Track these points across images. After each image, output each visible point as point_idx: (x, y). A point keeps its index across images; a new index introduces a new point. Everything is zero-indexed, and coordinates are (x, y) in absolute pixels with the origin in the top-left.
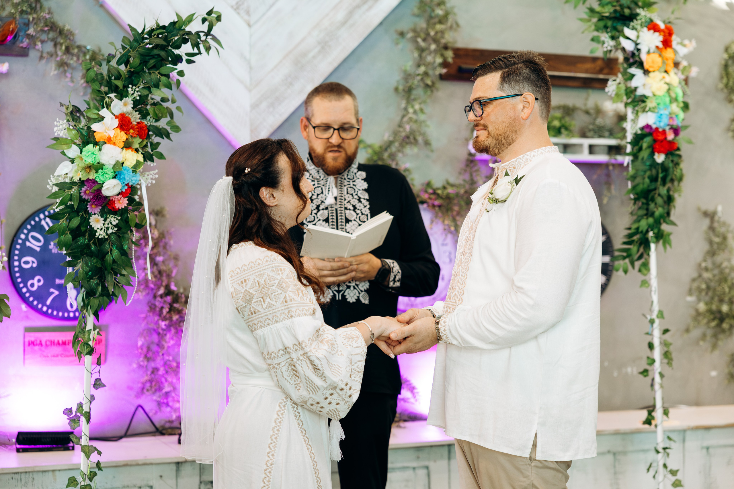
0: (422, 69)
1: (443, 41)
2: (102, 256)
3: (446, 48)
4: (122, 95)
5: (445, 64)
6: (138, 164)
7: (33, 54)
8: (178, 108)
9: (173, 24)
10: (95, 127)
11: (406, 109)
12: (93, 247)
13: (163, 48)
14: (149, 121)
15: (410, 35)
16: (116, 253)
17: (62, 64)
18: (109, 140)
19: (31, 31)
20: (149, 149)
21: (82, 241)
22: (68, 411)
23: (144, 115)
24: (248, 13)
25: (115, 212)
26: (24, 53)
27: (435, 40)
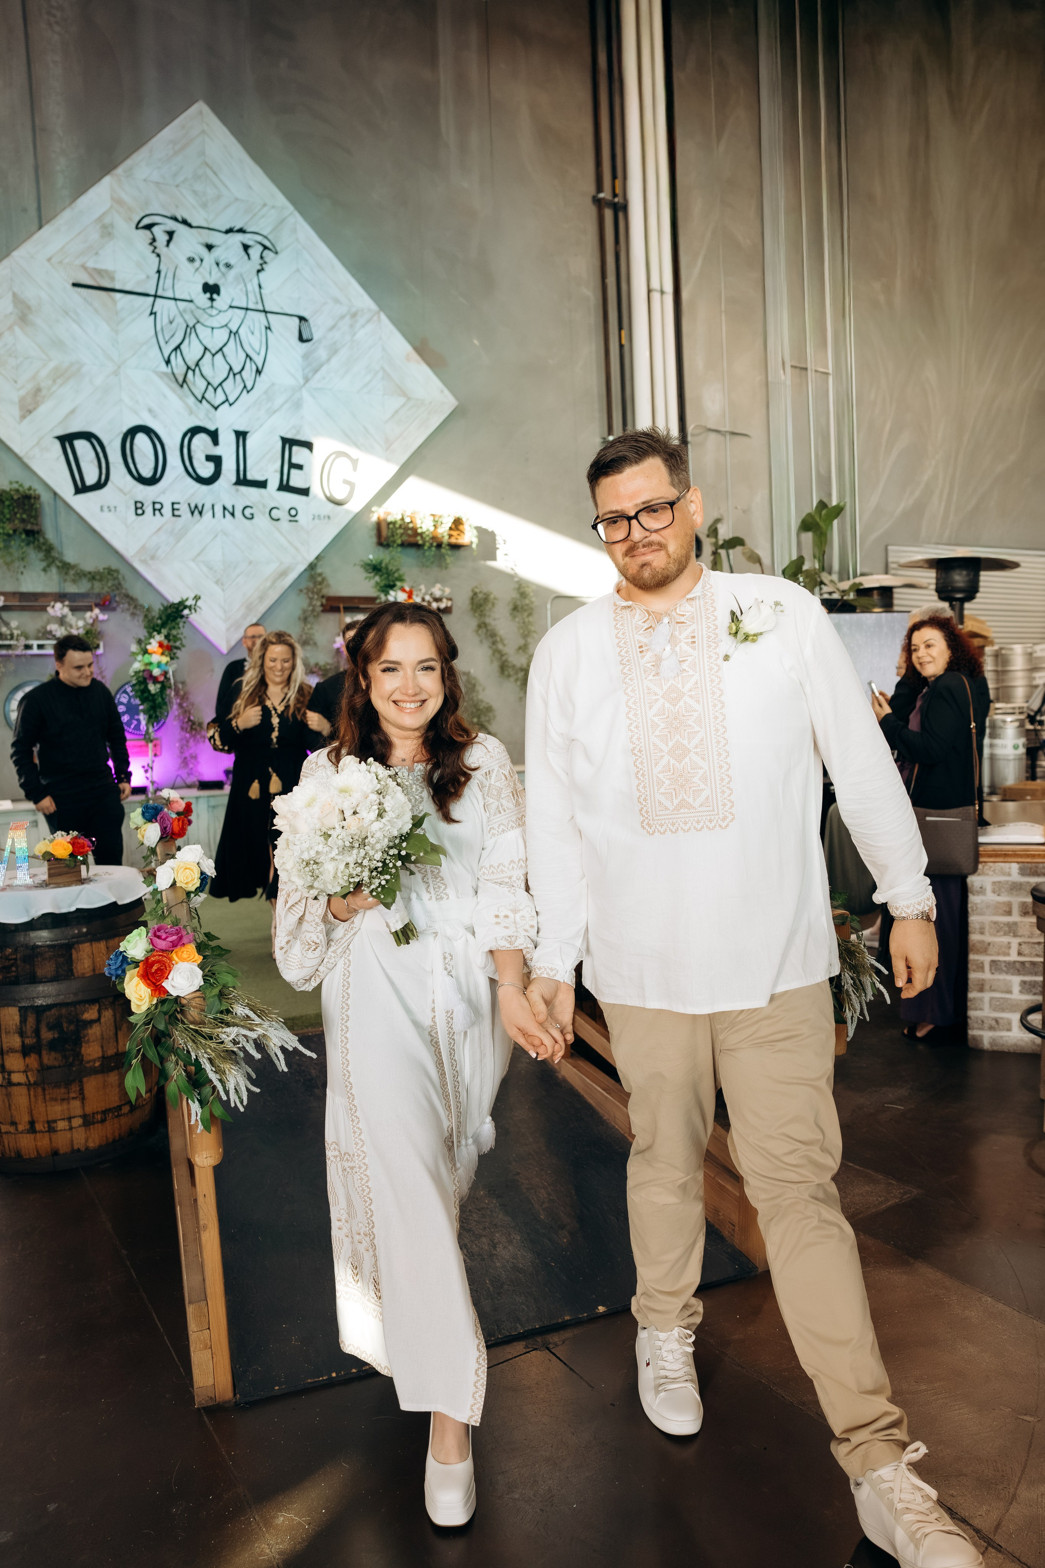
0: (311, 608)
1: (321, 594)
2: (154, 701)
3: (323, 597)
4: (159, 633)
5: (322, 605)
6: (168, 662)
7: (119, 610)
8: (185, 637)
9: (180, 602)
10: (149, 647)
11: (304, 628)
12: (151, 698)
13: (175, 612)
14: (171, 643)
15: (305, 591)
16: (160, 700)
17: (133, 614)
18: (154, 652)
19: (117, 599)
20: (172, 655)
21: (146, 695)
22: (143, 767)
23: (169, 641)
24: (222, 584)
25: (159, 682)
26: (114, 609)
27: (318, 594)
